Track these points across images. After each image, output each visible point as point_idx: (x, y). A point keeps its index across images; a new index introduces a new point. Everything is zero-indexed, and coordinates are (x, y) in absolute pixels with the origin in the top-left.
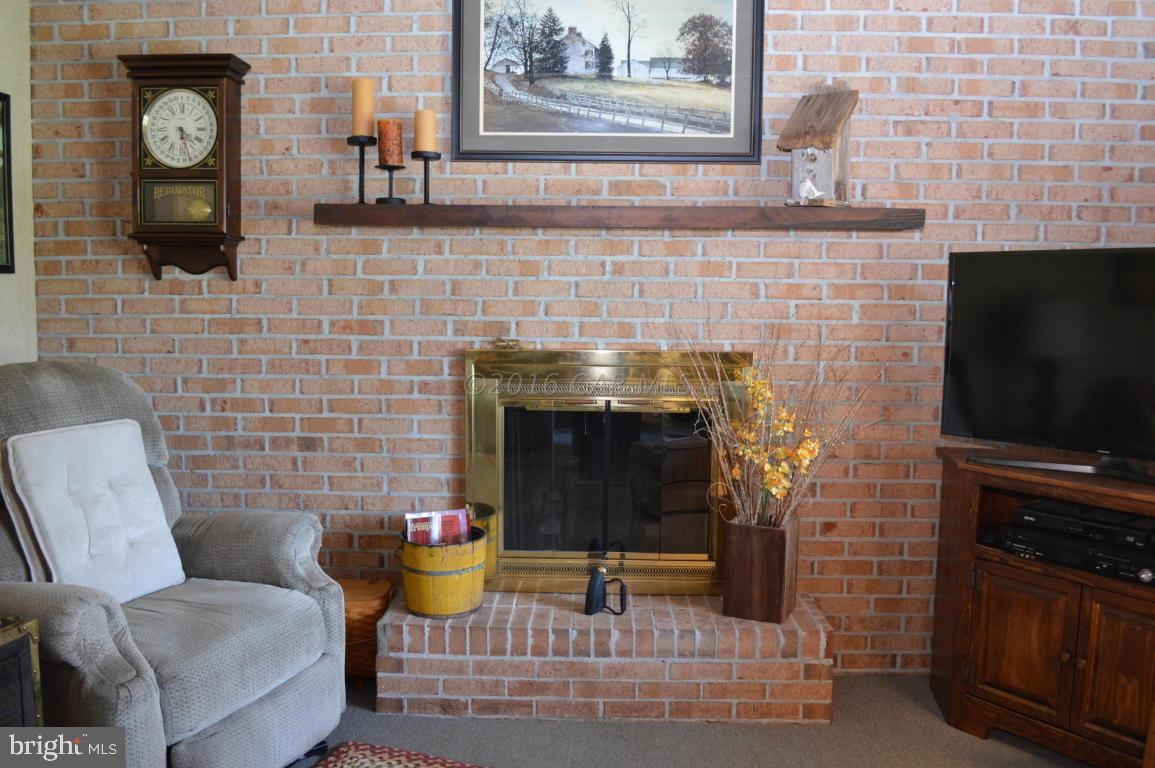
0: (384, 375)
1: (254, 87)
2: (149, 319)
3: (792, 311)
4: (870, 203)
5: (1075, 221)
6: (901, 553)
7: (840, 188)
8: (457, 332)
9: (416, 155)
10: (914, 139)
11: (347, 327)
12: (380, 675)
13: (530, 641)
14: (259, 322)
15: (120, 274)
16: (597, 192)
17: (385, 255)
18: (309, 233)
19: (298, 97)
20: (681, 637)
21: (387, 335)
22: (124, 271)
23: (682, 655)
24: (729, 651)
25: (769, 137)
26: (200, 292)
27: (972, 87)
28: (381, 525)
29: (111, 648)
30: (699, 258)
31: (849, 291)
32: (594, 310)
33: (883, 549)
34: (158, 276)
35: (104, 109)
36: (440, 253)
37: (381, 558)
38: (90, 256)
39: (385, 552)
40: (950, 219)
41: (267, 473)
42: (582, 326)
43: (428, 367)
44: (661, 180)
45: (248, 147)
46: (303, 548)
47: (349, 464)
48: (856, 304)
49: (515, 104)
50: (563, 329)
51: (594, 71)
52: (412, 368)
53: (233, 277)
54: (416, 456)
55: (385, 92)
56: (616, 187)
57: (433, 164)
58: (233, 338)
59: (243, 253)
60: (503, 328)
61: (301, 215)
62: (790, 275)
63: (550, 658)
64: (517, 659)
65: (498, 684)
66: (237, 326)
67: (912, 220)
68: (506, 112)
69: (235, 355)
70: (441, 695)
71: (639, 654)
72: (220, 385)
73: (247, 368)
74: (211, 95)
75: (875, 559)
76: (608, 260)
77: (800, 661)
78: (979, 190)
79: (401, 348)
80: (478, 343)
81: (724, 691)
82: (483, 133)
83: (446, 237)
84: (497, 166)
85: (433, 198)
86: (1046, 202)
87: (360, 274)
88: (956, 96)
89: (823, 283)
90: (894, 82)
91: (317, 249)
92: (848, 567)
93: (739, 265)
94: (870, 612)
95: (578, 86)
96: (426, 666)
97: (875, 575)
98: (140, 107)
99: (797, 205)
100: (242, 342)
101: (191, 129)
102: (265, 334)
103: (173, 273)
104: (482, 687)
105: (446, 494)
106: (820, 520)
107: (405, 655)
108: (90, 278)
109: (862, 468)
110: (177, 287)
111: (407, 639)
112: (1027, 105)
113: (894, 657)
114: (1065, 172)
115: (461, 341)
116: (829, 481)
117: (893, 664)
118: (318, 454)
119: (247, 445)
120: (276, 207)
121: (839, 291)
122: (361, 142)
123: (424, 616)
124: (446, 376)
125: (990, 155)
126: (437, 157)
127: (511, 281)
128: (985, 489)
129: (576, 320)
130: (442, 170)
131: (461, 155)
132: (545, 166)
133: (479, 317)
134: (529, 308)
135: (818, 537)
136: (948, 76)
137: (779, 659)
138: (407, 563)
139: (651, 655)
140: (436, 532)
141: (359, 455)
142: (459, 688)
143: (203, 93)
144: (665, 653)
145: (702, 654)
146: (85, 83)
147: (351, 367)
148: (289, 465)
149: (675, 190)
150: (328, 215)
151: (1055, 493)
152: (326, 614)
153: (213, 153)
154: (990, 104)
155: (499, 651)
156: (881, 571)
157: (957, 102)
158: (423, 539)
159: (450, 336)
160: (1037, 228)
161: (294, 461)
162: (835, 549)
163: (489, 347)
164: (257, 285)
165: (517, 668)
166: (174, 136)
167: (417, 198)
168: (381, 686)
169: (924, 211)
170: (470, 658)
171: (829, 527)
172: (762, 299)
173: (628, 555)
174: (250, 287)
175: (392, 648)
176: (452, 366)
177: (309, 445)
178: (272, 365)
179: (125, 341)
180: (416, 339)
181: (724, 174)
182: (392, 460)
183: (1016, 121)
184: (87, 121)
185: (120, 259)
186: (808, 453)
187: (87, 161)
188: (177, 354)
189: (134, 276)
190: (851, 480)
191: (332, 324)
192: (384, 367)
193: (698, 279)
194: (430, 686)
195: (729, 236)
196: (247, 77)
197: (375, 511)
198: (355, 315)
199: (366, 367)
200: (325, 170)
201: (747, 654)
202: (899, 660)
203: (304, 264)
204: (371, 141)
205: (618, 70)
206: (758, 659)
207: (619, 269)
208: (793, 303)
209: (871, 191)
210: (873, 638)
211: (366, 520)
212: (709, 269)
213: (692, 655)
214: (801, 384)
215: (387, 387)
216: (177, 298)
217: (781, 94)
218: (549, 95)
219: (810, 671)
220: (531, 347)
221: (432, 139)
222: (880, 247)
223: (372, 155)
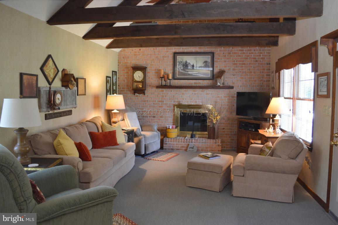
0: (164, 108)
1: (148, 70)
2: (133, 100)
3: (218, 99)
4: (229, 85)
5: (257, 87)
6: (234, 132)
7: (223, 84)
8: (174, 102)
9: (169, 79)
10: (234, 76)
11: (159, 101)
12: (164, 145)
13: (183, 141)
14: (148, 101)
15: (129, 94)
16: (192, 84)
17: (164, 92)
18: (154, 89)
19: (153, 71)
20: (202, 140)
21: (165, 102)
22: (130, 94)
23: (202, 143)
24: (208, 142)
25: (215, 76)
26: (140, 97)
27: (242, 69)
28: (163, 128)
29: (139, 133)
30: (206, 92)
31: (226, 97)
32: (192, 99)
33: (231, 132)
34: (135, 95)
35: (128, 73)
36: (172, 92)
37: (163, 132)
38: (125, 92)
39: (164, 131)
40: (239, 87)
41: (148, 121)
42: (190, 101)
43: (170, 107)
44: (201, 82)
45: (147, 78)
46: (156, 128)
47: (159, 120)
48: (227, 98)
49: (182, 73)
50: (188, 102)
51: (192, 68)
52: (168, 107)
53: (144, 95)
54: (168, 118)
55: (165, 71)
56: (195, 83)
57: (171, 80)
58: (144, 103)
59: (146, 92)
60: (180, 102)
61: (154, 87)
62: (218, 95)
63: (185, 143)
64: (181, 143)
65: (179, 146)
66: (145, 101)
67: (232, 88)
68: (180, 74)
69: (144, 105)
70: (172, 148)
71: (197, 143)
72: (142, 109)
73: (146, 107)
74: (143, 72)
75: (230, 133)
76: (194, 93)
77: (217, 144)
78: (244, 83)
79: (166, 104)
80: (176, 103)
81: (207, 148)
82: (177, 76)
83: (173, 90)
84: (179, 80)
85: (171, 85)
86: (253, 85)
87: (161, 94)
88: (240, 71)
89: (222, 96)
90: (232, 69)
91: (156, 91)
92: (226, 134)
93: (211, 93)
94: (230, 141)
95: (190, 70)
96: (170, 144)
97: (230, 136)
98: (133, 73)
99: (217, 86)
100: (145, 103)
101: (140, 76)
102: (148, 102)
103: (136, 94)
104: (177, 147)
105: (172, 124)
106: (222, 128)
107: (167, 142)
108: (125, 95)
109: (228, 121)
110: (137, 96)
111: (167, 140)
112: (250, 72)
113: (233, 147)
114: (255, 81)
115: (174, 103)
116: (223, 122)
117: (233, 148)
118: (155, 118)
119: (146, 117)
120: (150, 86)
121: (224, 97)
122: (162, 78)
123: (169, 138)
124: (172, 108)
125: (245, 78)
126: (171, 79)
127: (181, 95)
128: (240, 122)
129: (189, 101)
130: (172, 81)
131: (175, 79)
132: (186, 80)
133: (177, 100)
134: (183, 99)
135: (222, 130)
136: (239, 68)
137: (214, 144)
138: (167, 131)
139: (198, 143)
140: (171, 128)
141: (161, 118)
142: (174, 147)
143: (142, 71)
144: (200, 143)
145: (205, 143)
146: (125, 69)
147: (160, 107)
148: (151, 120)
149: (202, 83)
150: (158, 87)
151: (251, 122)
152: (159, 135)
153: (143, 79)
154: (245, 72)
155: (179, 142)
156: (231, 135)
157: (240, 72)
158: (169, 128)
159: (173, 103)
160: (252, 88)
161: (152, 119)
162: (224, 132)
163: (178, 104)
164: (148, 96)
165: (181, 144)
166: (138, 77)
167: (169, 84)
168: (164, 147)
169: (233, 87)
170: (175, 143)
171: (223, 129)
172: (214, 98)
173: (197, 132)
174: (147, 96)
175: (165, 142)
176: (173, 106)
177: (154, 117)
178: (149, 107)
179: (130, 103)
180: (168, 103)
181: (209, 81)
182: (165, 119)
183: (248, 74)
184: (125, 74)
185: (129, 92)
186: (218, 118)
187: (125, 80)
188: (137, 105)
189: (131, 95)
190: (226, 122)
191: (157, 101)
192: (164, 107)
193: (206, 95)
194: (170, 147)
195: (210, 90)
196: (147, 69)
197: (162, 126)
198: (160, 100)
199: (161, 107)
200: (157, 81)
201: (210, 143)
202: (234, 148)
203: (154, 93)
204: (163, 77)
205: (195, 68)
206: (211, 144)
207: (195, 94)
208: (218, 98)
209: (229, 83)
210: (230, 144)
211: (161, 127)
212: (207, 94)
213: (203, 143)
214: (219, 109)
215: (165, 109)
216: (137, 97)
217: (216, 70)
218: (186, 71)
219: (218, 145)
220: (183, 104)
221: (170, 77)
222: (230, 91)
223: (163, 79)
